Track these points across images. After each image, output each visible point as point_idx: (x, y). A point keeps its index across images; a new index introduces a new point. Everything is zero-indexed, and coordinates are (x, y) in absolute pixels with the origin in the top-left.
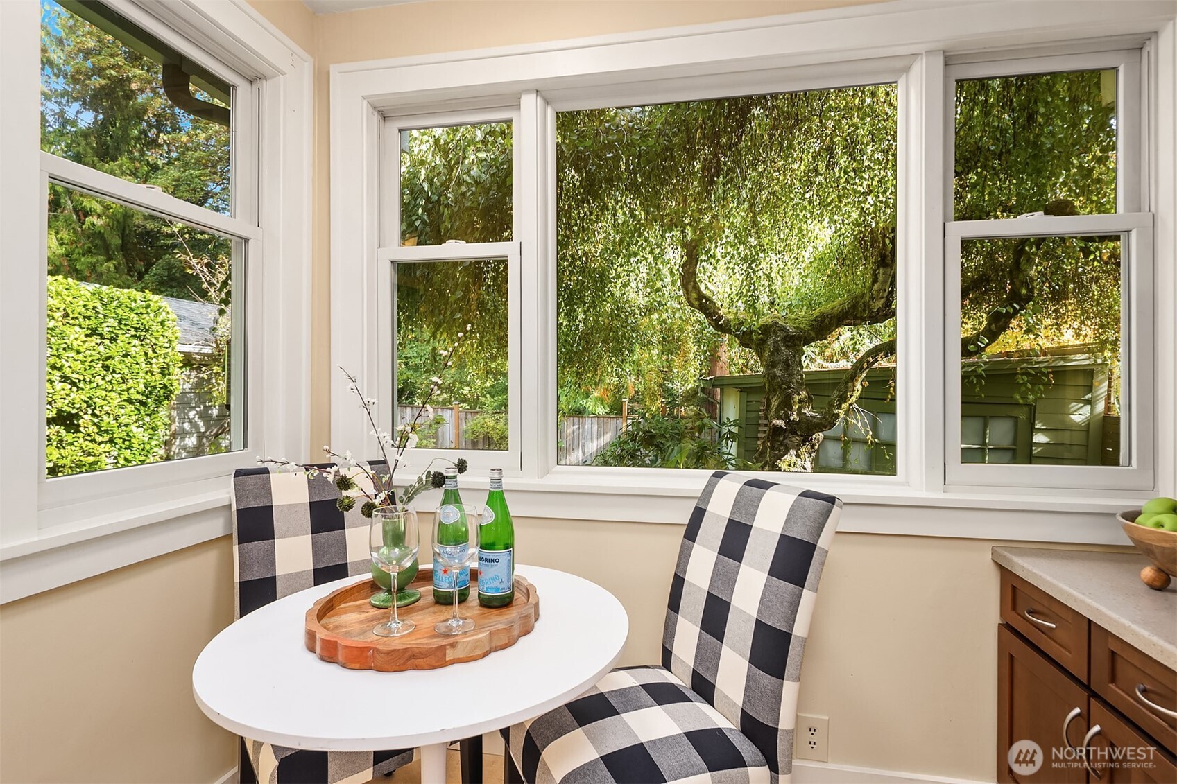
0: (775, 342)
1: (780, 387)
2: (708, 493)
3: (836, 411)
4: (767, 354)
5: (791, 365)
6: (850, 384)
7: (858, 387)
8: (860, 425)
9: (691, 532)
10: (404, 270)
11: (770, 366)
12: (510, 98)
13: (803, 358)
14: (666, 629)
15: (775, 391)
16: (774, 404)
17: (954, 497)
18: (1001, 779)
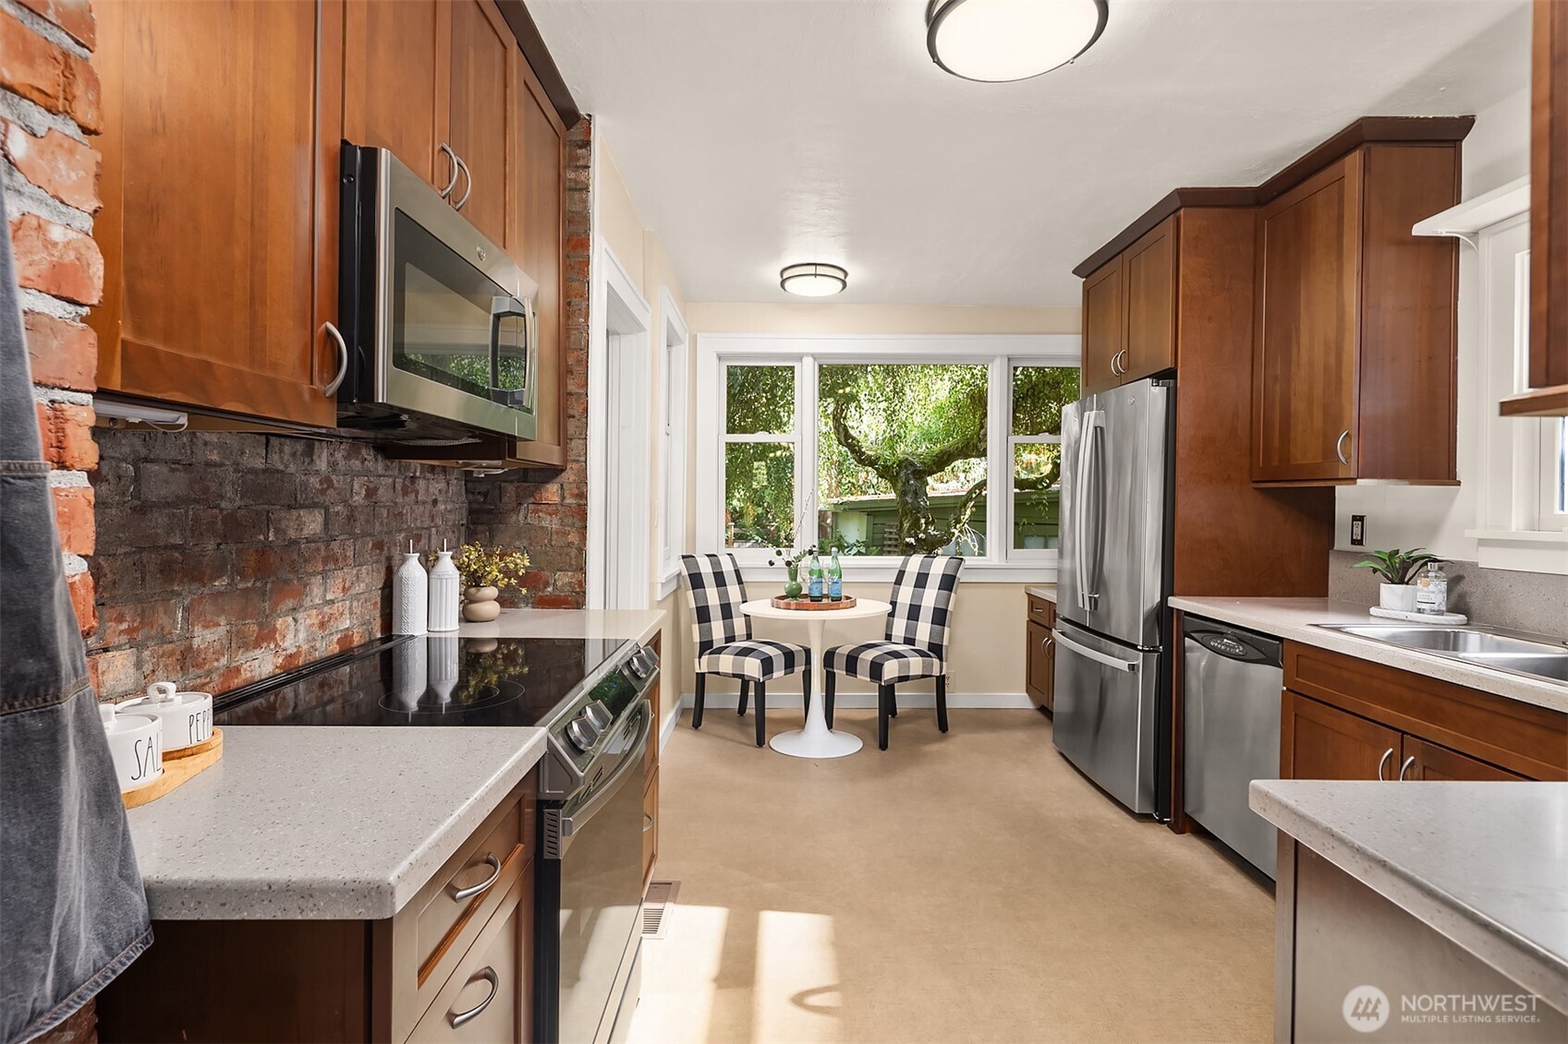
0: (906, 475)
1: (911, 512)
2: (905, 563)
3: (953, 530)
4: (900, 485)
5: (919, 492)
6: (963, 510)
7: (968, 512)
8: (969, 540)
9: (899, 582)
10: (731, 448)
11: (903, 494)
12: (800, 357)
13: (928, 488)
14: (887, 626)
15: (907, 514)
16: (906, 525)
17: (1010, 564)
18: (1028, 691)
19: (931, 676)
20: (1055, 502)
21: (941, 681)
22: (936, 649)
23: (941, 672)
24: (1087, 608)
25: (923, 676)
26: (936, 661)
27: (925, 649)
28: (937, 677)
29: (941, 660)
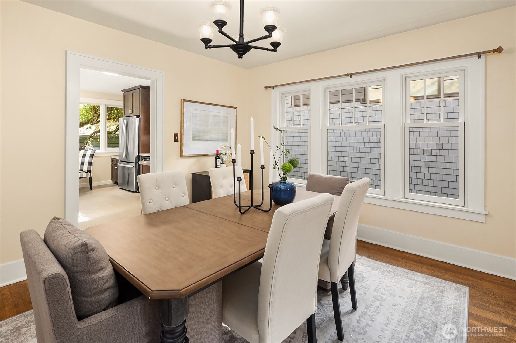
3: (86, 145)
17: (106, 152)
18: (111, 180)
19: (88, 177)
20: (117, 137)
21: (90, 178)
22: (89, 171)
23: (91, 176)
24: (125, 158)
25: (86, 177)
26: (89, 173)
27: (86, 171)
28: (90, 177)
29: (91, 173)
